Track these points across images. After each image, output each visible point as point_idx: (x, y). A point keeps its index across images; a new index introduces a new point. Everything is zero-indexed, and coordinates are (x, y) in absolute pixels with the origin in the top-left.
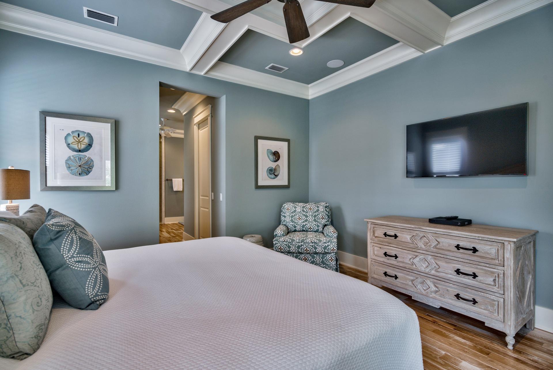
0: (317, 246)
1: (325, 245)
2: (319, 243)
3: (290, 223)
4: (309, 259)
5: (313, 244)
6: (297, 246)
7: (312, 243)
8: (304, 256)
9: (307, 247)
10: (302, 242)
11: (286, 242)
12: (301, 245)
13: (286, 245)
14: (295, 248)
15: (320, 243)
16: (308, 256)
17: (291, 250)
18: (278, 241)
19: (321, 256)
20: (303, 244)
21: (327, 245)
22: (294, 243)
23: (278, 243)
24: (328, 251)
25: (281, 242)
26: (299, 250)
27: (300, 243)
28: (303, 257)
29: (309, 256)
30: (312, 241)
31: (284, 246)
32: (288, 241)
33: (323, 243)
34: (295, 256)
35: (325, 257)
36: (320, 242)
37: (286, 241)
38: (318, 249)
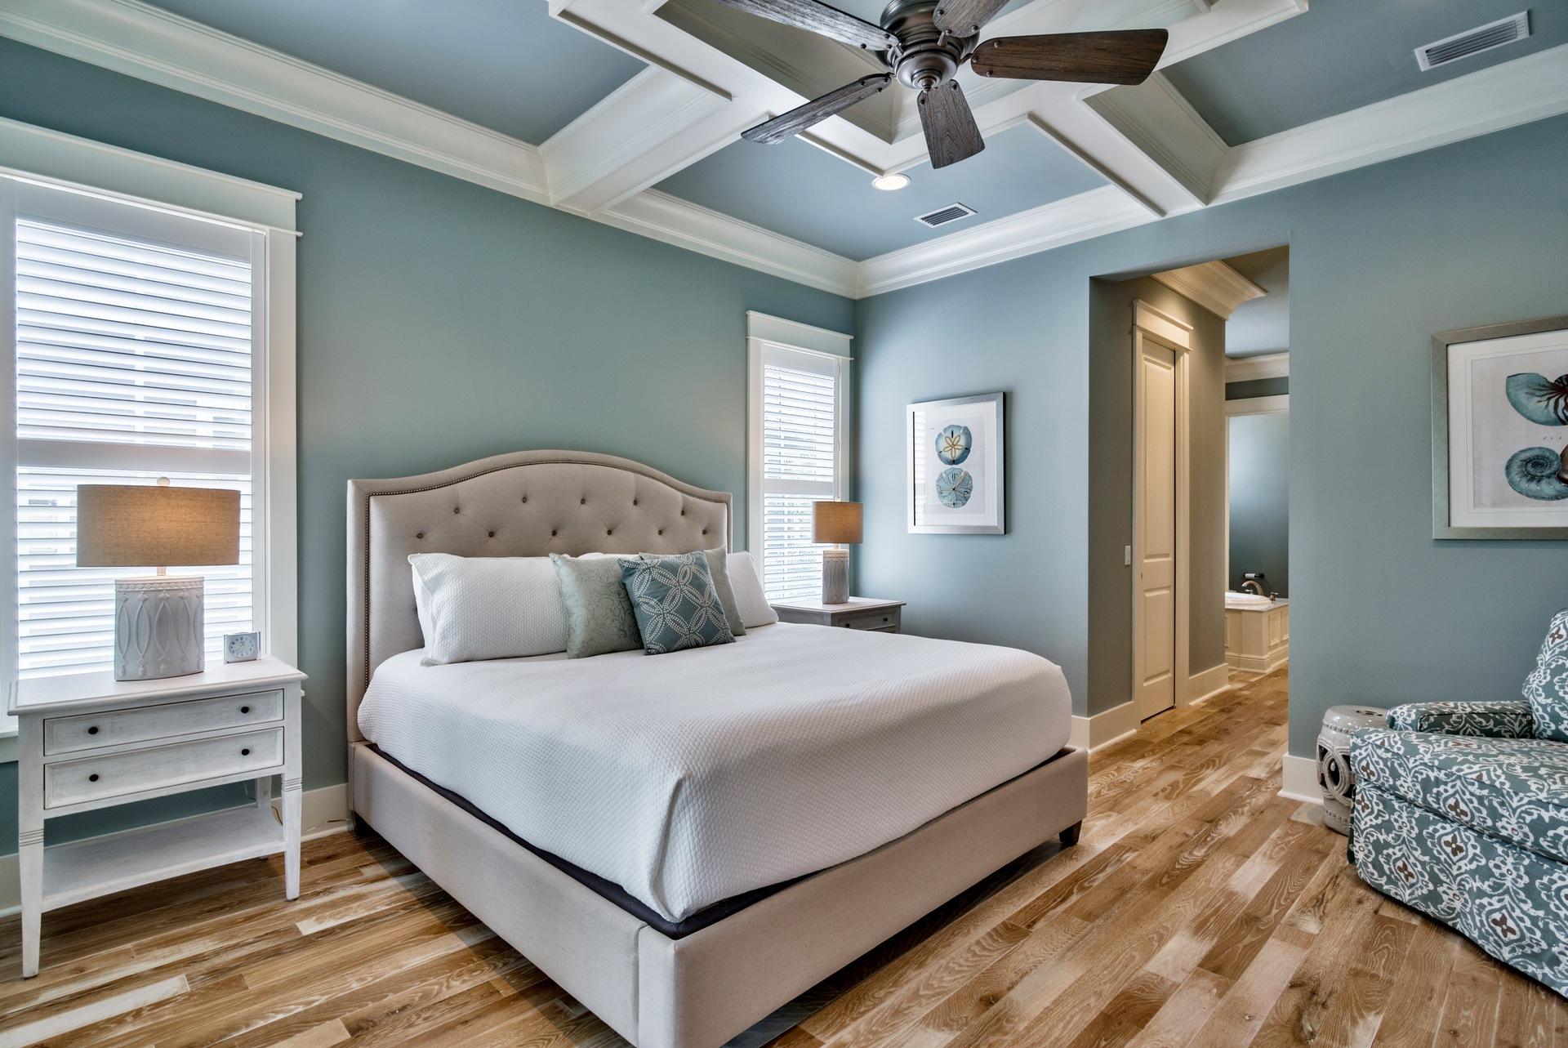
0: (1502, 804)
1: (1539, 815)
2: (1511, 798)
3: (1539, 699)
4: (1471, 852)
5: (1485, 792)
6: (1420, 777)
7: (1482, 786)
8: (1453, 832)
9: (1457, 796)
10: (1439, 769)
11: (1387, 751)
12: (1437, 779)
13: (1385, 761)
14: (1414, 785)
15: (1516, 799)
16: (1469, 839)
17: (1402, 789)
18: (1363, 741)
19: (1526, 862)
20: (1442, 776)
21: (1551, 818)
22: (1412, 760)
23: (1361, 748)
24: (1556, 847)
25: (1370, 746)
26: (1430, 799)
27: (1432, 768)
28: (1446, 834)
29: (1472, 841)
30: (1485, 778)
31: (1378, 763)
32: (1392, 747)
33: (1530, 803)
34: (1416, 816)
35: (1546, 873)
36: (1516, 794)
37: (1386, 744)
38: (1504, 819)
